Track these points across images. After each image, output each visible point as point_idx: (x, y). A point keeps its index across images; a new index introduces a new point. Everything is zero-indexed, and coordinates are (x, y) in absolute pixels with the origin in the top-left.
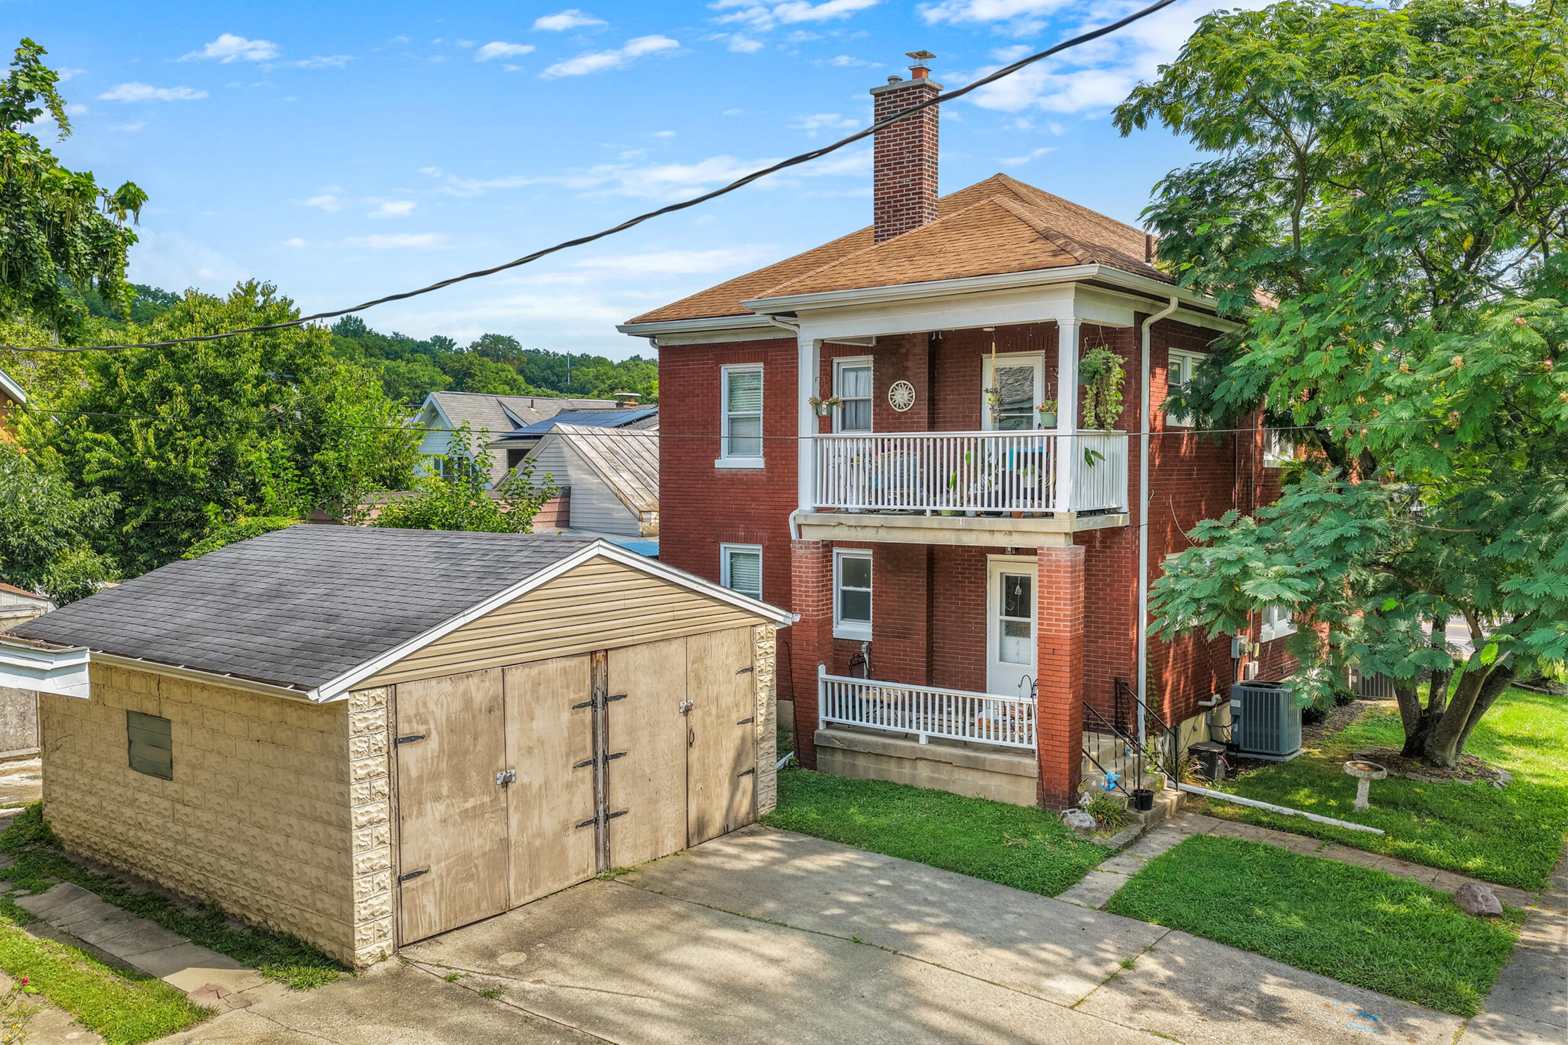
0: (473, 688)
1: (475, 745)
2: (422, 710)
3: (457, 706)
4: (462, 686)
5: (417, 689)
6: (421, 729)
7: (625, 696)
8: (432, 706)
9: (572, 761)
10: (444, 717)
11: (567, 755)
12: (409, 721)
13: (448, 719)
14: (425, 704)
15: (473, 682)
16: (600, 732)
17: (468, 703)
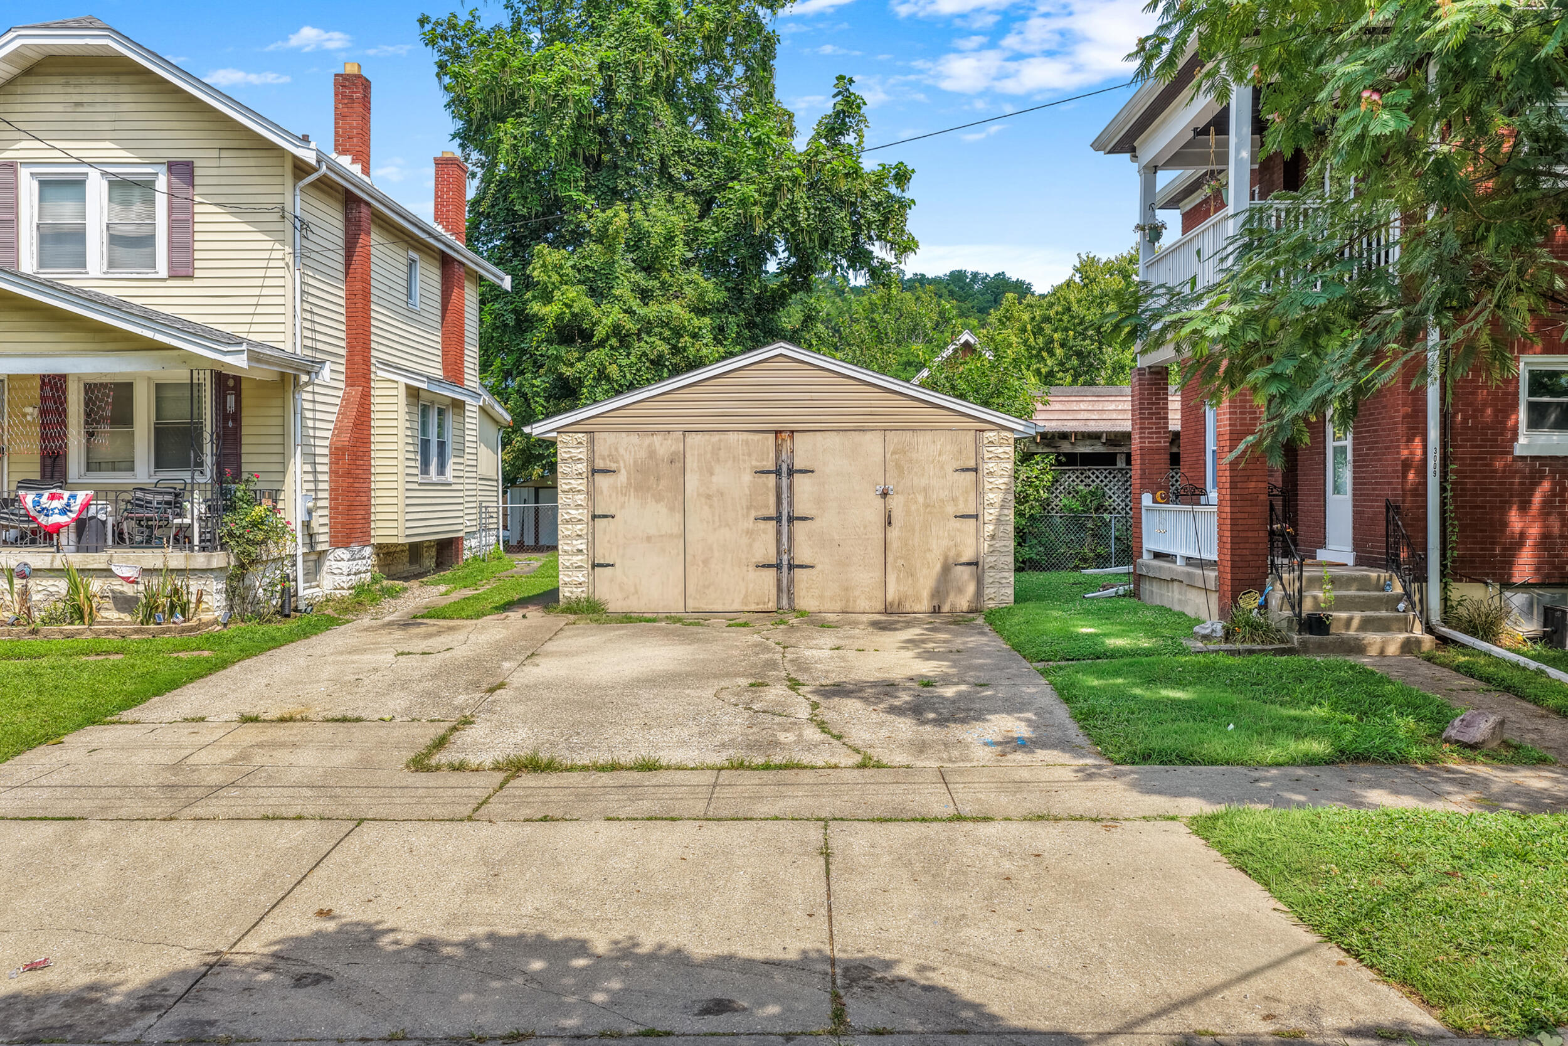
0: (657, 444)
1: (658, 485)
2: (614, 453)
3: (643, 454)
4: (647, 441)
5: (611, 438)
6: (613, 466)
7: (812, 472)
8: (622, 451)
9: (753, 514)
10: (632, 462)
11: (749, 508)
12: (604, 459)
13: (635, 462)
14: (616, 449)
15: (657, 439)
16: (785, 496)
17: (652, 454)
